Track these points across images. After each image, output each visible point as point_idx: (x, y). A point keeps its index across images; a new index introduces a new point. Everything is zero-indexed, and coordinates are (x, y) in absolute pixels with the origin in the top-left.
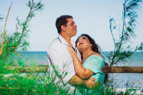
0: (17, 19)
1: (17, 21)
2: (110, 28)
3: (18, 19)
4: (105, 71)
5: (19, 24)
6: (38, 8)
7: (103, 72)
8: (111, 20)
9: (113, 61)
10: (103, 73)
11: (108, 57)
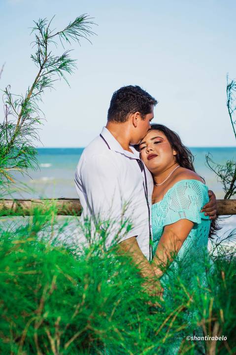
0: (7, 92)
1: (6, 96)
2: (228, 105)
3: (9, 91)
4: (211, 213)
5: (10, 103)
6: (58, 67)
7: (208, 215)
8: (229, 87)
9: (232, 185)
10: (207, 218)
11: (221, 176)
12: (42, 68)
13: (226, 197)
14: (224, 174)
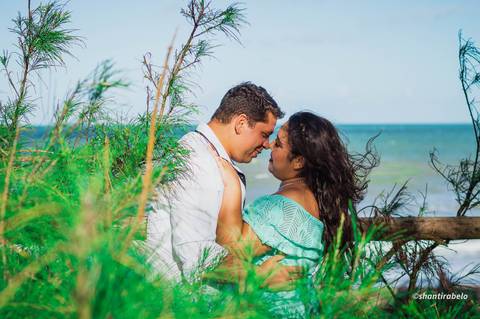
0: (145, 63)
1: (144, 68)
2: (462, 77)
5: (150, 78)
8: (463, 51)
11: (452, 182)
12: (196, 25)
13: (459, 213)
14: (457, 178)
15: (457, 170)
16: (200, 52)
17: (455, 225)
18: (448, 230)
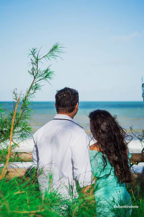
1: (13, 95)
3: (16, 92)
6: (44, 77)
12: (35, 78)
13: (142, 152)
14: (141, 137)
15: (141, 134)
16: (36, 89)
17: (141, 157)
18: (138, 158)
